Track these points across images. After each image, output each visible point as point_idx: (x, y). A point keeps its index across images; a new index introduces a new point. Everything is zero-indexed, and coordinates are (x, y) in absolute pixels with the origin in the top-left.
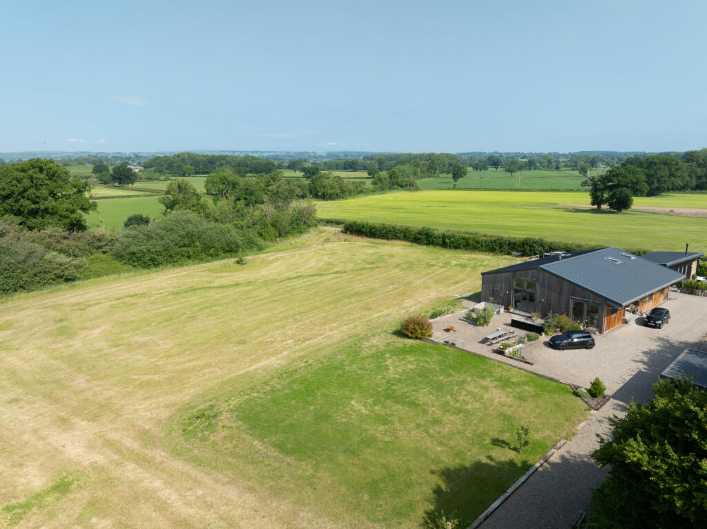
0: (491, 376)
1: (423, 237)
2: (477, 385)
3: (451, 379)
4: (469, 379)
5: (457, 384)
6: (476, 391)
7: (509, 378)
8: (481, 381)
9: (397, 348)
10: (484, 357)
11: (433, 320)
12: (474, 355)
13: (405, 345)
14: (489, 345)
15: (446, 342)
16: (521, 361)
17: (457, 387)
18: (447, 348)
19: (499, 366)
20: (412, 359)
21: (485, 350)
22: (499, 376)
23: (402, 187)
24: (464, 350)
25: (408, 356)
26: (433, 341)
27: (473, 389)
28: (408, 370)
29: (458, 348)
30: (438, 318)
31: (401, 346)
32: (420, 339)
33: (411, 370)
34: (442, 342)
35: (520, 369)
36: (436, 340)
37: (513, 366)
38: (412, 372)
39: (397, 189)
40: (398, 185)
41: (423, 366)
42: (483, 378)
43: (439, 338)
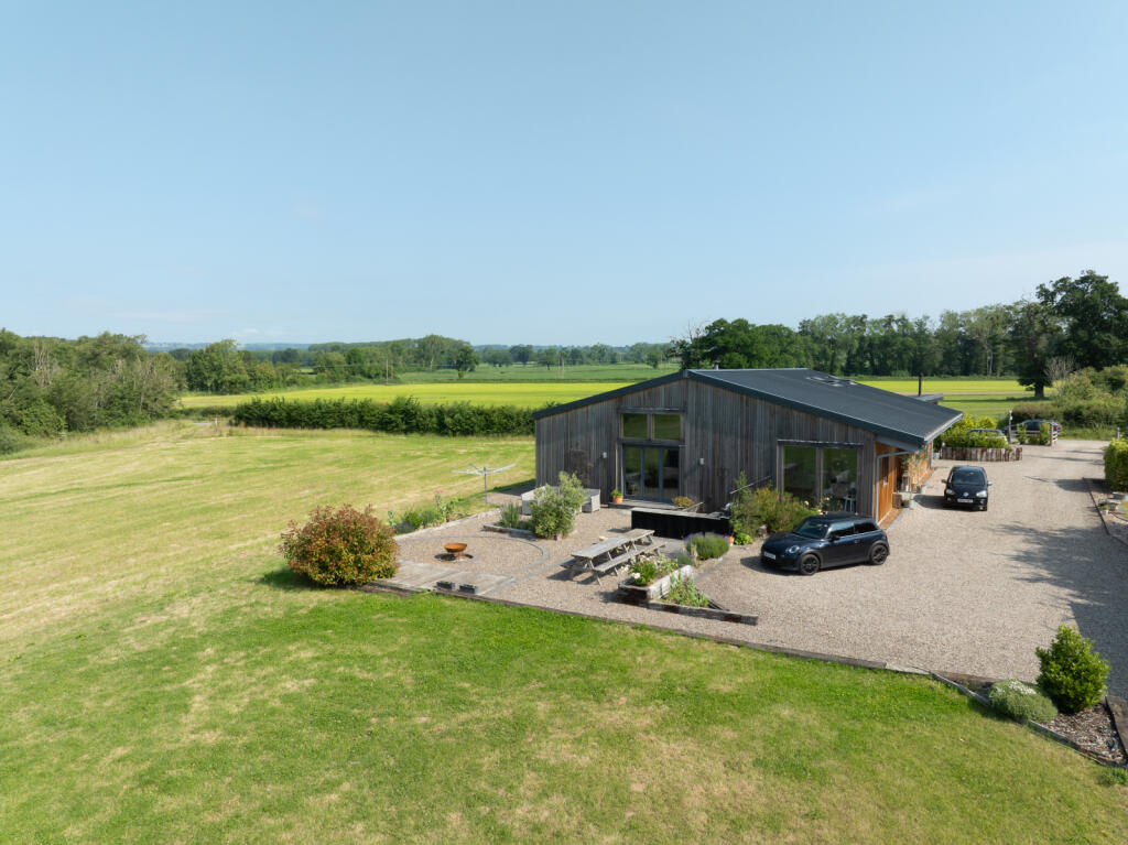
0: (627, 683)
1: (398, 418)
2: (579, 731)
3: (463, 717)
4: (542, 708)
5: (495, 737)
6: (584, 760)
7: (699, 684)
8: (592, 707)
9: (259, 622)
10: (582, 618)
11: (404, 536)
12: (545, 614)
13: (291, 609)
14: (586, 582)
15: (441, 585)
16: (709, 616)
17: (496, 755)
18: (448, 602)
19: (642, 641)
20: (307, 654)
21: (577, 598)
22: (655, 679)
23: (370, 377)
24: (507, 604)
25: (291, 648)
26: (397, 589)
27: (566, 752)
28: (276, 703)
29: (485, 601)
30: (421, 532)
31: (280, 613)
32: (353, 585)
33: (287, 698)
34: (431, 586)
35: (720, 641)
36: (407, 585)
37: (693, 637)
38: (291, 708)
39: (360, 380)
40: (362, 373)
41: (344, 679)
42: (598, 694)
43: (418, 576)
